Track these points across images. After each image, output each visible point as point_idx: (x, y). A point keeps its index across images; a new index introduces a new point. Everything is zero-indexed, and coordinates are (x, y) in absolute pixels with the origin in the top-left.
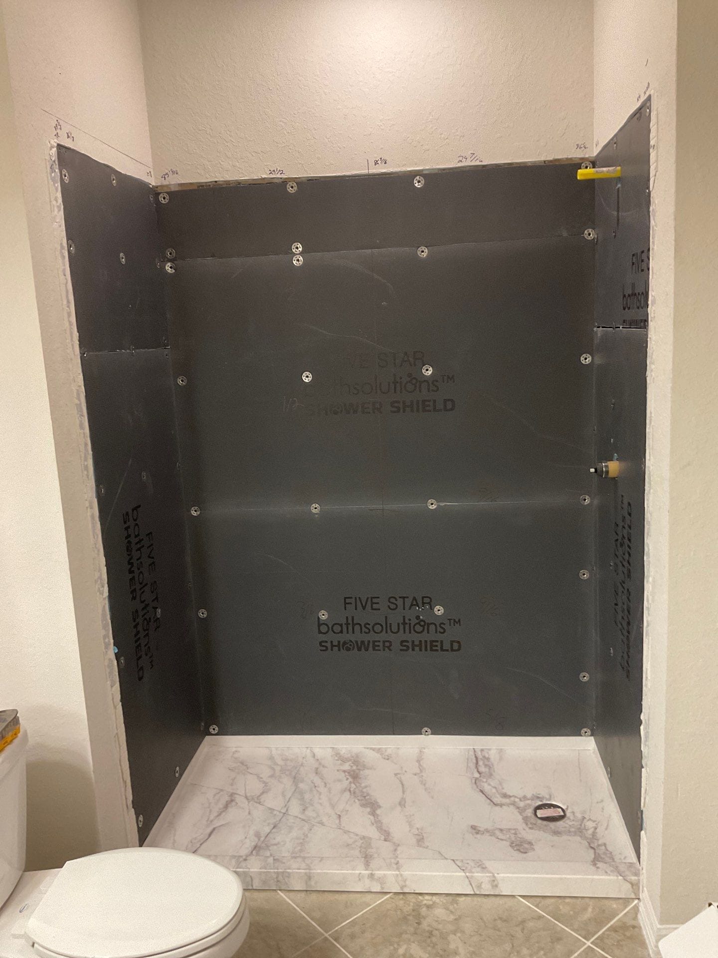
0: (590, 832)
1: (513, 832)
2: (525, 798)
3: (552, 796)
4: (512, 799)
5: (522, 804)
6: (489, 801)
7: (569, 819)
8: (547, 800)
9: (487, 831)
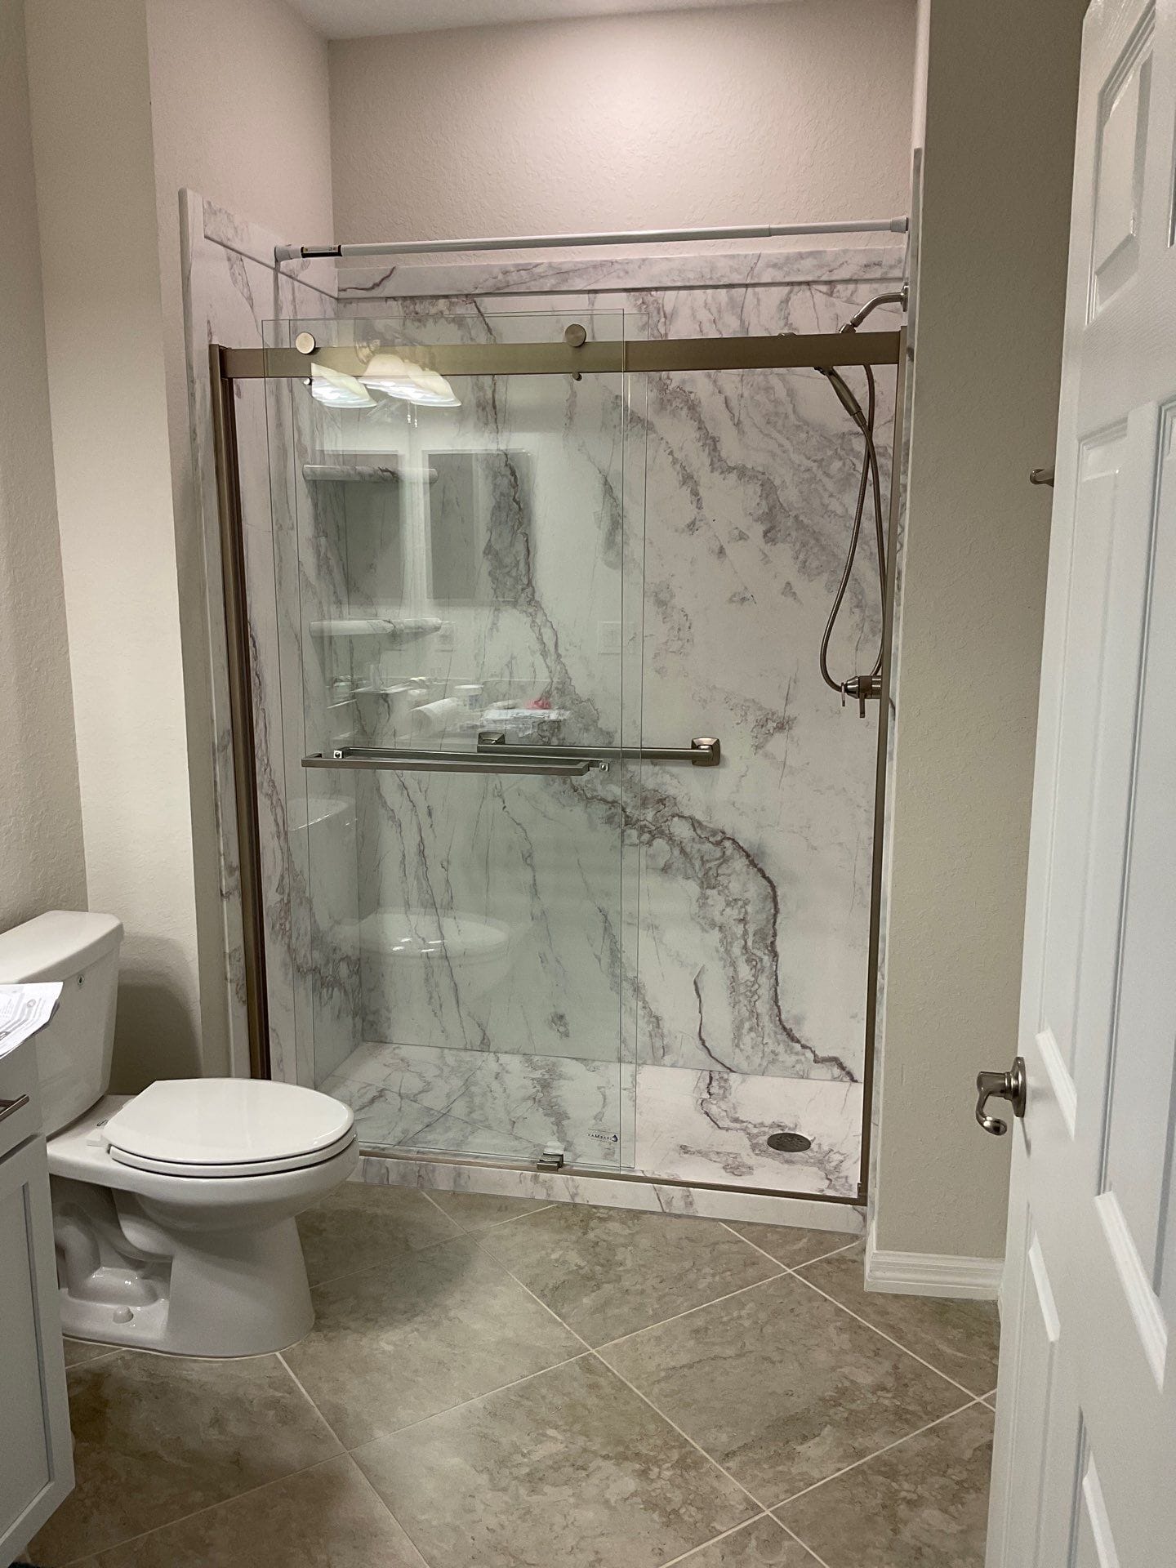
0: (834, 1164)
1: (734, 1156)
2: (762, 1125)
3: (798, 1127)
4: (745, 1124)
5: (755, 1131)
6: (712, 1123)
7: (812, 1150)
8: (789, 1129)
9: (699, 1152)
